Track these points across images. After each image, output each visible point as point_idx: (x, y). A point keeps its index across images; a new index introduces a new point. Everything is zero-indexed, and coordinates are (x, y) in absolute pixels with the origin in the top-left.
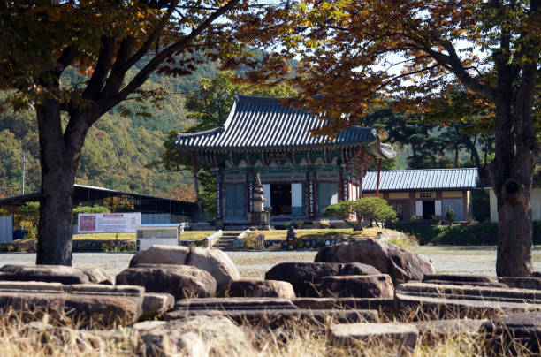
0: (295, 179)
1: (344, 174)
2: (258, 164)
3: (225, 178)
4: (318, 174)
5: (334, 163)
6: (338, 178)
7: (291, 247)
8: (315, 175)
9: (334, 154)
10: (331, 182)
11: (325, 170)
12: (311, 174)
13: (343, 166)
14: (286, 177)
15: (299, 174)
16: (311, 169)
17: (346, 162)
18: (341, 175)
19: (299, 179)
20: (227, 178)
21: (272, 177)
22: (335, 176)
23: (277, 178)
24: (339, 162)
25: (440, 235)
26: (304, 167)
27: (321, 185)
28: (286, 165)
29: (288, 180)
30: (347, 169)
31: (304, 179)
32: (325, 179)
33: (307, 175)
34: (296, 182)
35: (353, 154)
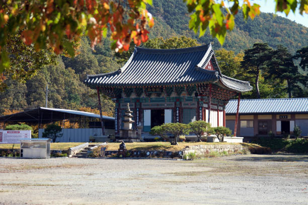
0: (167, 107)
1: (200, 103)
2: (143, 96)
3: (121, 106)
4: (183, 103)
5: (193, 95)
6: (196, 106)
7: (121, 156)
8: (181, 103)
9: (193, 89)
10: (191, 108)
11: (187, 100)
12: (178, 103)
13: (199, 97)
14: (162, 105)
15: (170, 103)
16: (178, 99)
17: (201, 95)
18: (198, 103)
19: (170, 106)
20: (123, 106)
21: (152, 105)
22: (194, 104)
23: (154, 105)
24: (196, 95)
25: (288, 146)
26: (173, 99)
27: (184, 110)
28: (161, 97)
29: (163, 107)
30: (202, 100)
31: (173, 106)
32: (187, 106)
33: (175, 104)
34: (168, 108)
35: (205, 89)
